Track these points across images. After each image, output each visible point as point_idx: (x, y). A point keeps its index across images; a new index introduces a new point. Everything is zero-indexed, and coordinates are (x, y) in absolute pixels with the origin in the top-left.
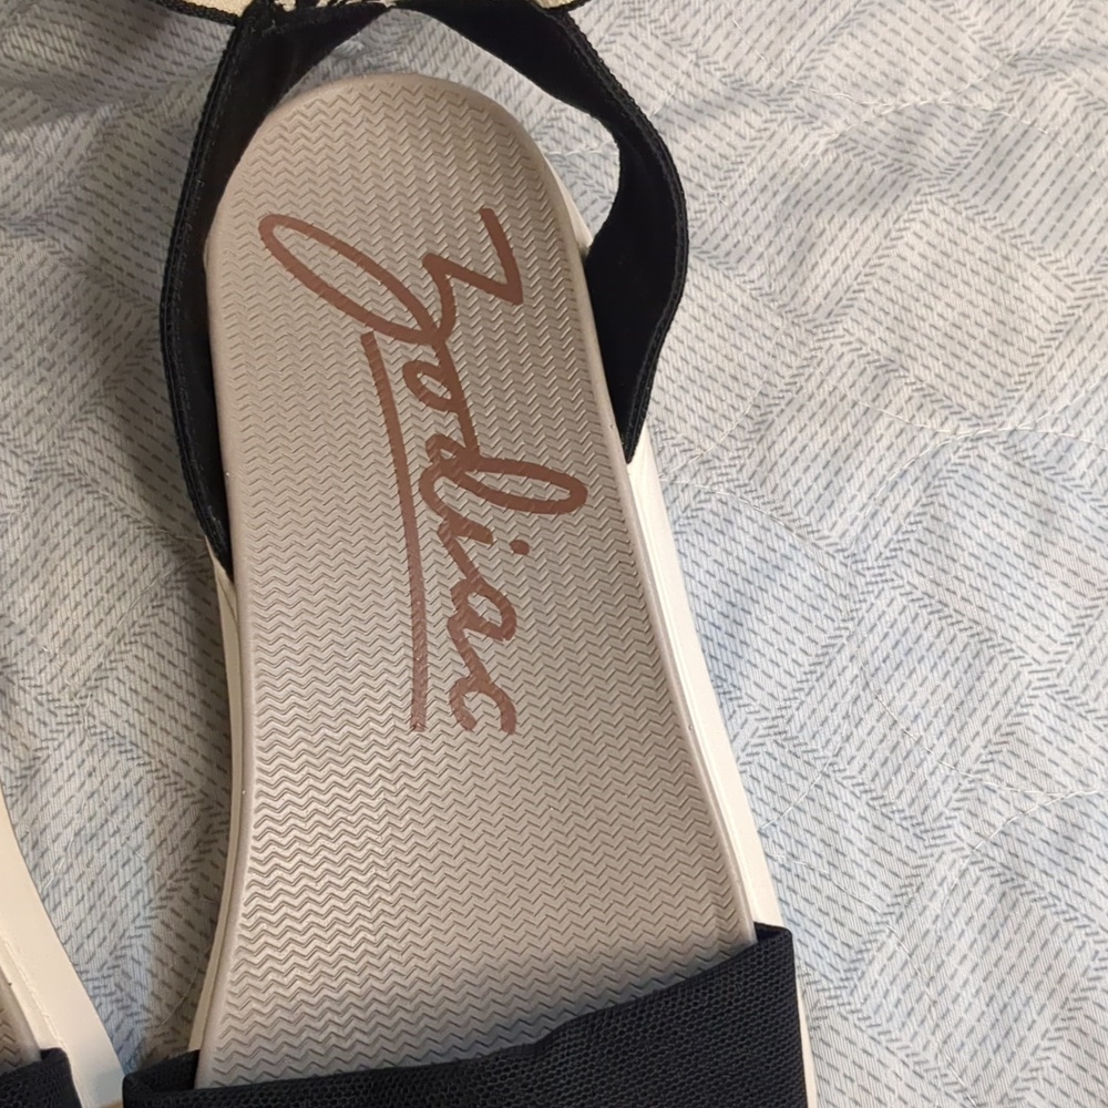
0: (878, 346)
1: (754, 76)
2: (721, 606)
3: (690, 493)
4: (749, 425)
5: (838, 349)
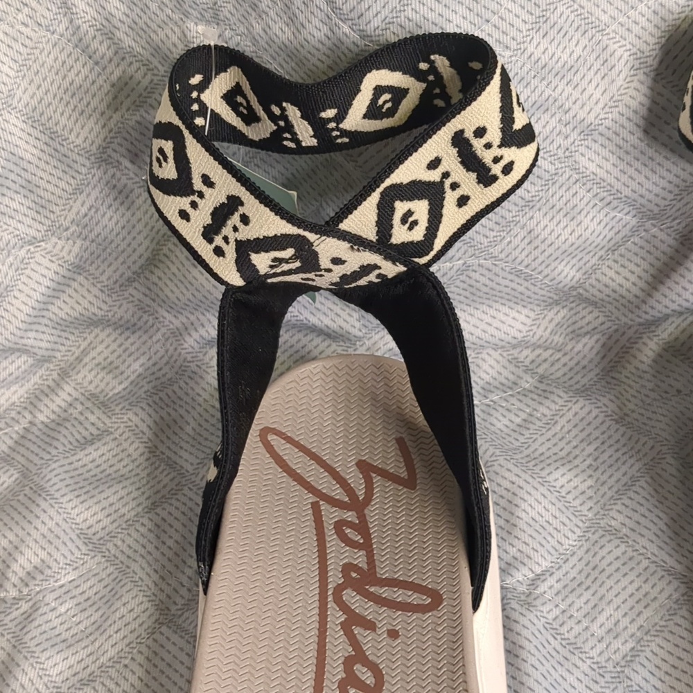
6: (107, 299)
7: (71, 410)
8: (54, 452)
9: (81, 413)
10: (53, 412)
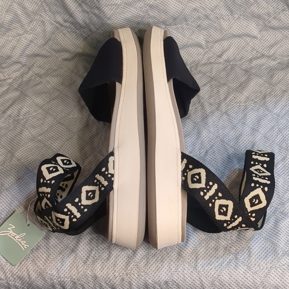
0: (284, 89)
1: (266, 54)
2: (257, 120)
3: (252, 106)
4: (262, 98)
5: (277, 89)
6: (39, 49)
7: (32, 78)
8: (29, 87)
9: (34, 78)
10: (27, 78)
